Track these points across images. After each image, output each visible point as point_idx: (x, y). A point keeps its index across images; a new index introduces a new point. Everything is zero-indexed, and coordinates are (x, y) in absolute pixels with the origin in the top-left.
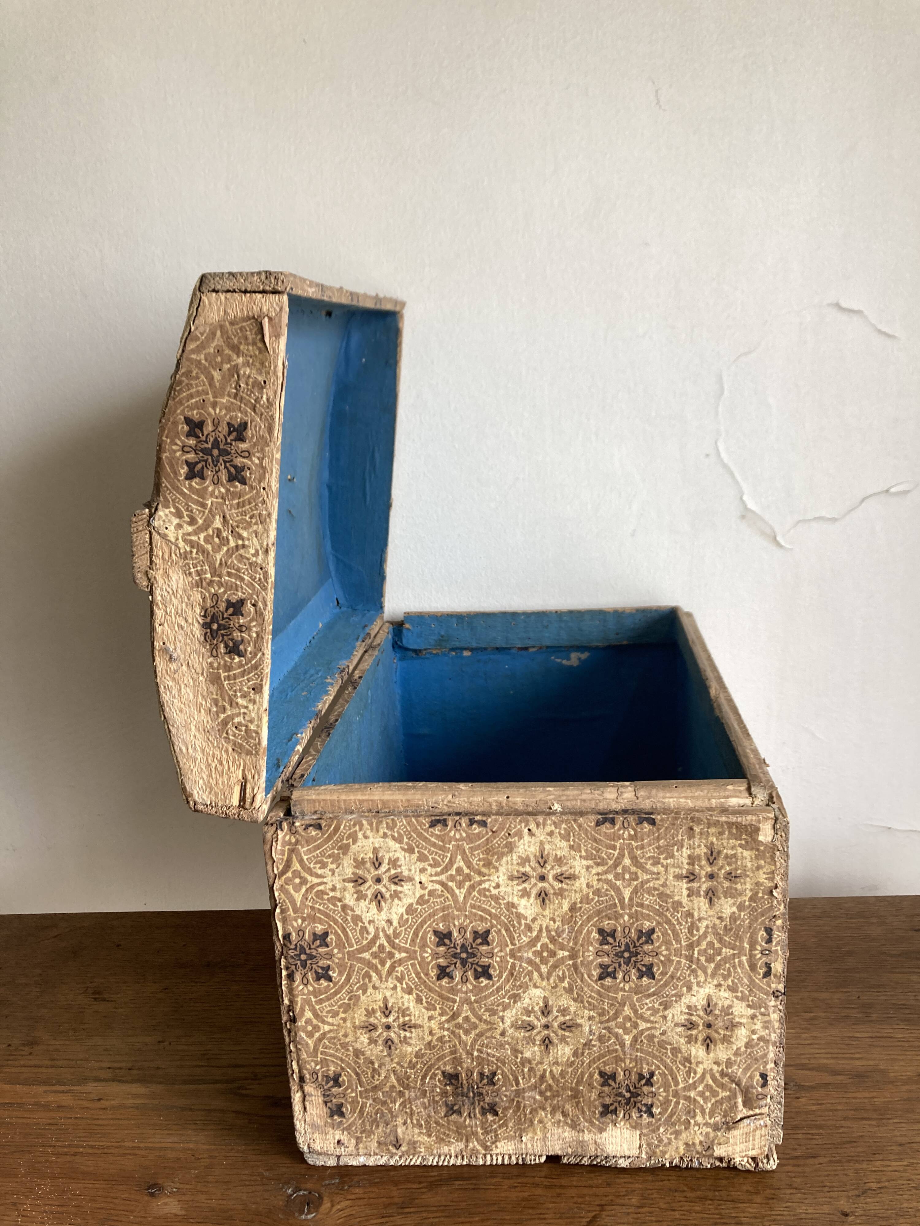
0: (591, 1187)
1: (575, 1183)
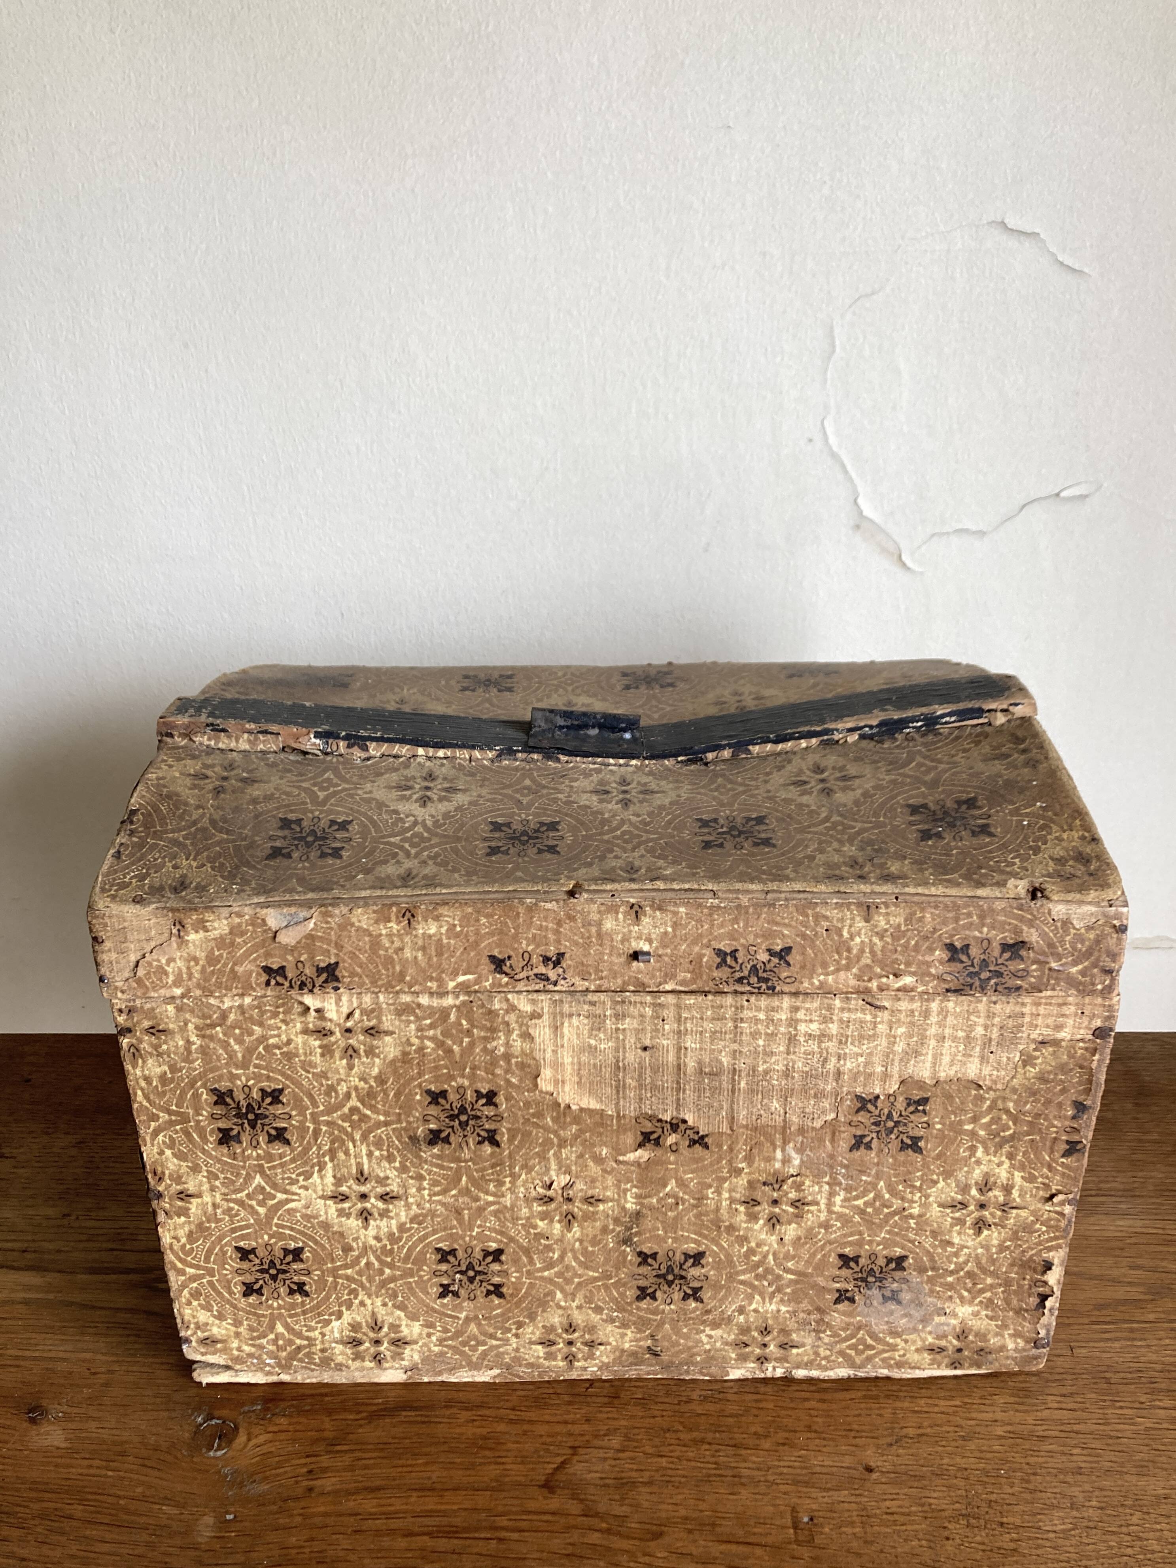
1: (547, 1418)
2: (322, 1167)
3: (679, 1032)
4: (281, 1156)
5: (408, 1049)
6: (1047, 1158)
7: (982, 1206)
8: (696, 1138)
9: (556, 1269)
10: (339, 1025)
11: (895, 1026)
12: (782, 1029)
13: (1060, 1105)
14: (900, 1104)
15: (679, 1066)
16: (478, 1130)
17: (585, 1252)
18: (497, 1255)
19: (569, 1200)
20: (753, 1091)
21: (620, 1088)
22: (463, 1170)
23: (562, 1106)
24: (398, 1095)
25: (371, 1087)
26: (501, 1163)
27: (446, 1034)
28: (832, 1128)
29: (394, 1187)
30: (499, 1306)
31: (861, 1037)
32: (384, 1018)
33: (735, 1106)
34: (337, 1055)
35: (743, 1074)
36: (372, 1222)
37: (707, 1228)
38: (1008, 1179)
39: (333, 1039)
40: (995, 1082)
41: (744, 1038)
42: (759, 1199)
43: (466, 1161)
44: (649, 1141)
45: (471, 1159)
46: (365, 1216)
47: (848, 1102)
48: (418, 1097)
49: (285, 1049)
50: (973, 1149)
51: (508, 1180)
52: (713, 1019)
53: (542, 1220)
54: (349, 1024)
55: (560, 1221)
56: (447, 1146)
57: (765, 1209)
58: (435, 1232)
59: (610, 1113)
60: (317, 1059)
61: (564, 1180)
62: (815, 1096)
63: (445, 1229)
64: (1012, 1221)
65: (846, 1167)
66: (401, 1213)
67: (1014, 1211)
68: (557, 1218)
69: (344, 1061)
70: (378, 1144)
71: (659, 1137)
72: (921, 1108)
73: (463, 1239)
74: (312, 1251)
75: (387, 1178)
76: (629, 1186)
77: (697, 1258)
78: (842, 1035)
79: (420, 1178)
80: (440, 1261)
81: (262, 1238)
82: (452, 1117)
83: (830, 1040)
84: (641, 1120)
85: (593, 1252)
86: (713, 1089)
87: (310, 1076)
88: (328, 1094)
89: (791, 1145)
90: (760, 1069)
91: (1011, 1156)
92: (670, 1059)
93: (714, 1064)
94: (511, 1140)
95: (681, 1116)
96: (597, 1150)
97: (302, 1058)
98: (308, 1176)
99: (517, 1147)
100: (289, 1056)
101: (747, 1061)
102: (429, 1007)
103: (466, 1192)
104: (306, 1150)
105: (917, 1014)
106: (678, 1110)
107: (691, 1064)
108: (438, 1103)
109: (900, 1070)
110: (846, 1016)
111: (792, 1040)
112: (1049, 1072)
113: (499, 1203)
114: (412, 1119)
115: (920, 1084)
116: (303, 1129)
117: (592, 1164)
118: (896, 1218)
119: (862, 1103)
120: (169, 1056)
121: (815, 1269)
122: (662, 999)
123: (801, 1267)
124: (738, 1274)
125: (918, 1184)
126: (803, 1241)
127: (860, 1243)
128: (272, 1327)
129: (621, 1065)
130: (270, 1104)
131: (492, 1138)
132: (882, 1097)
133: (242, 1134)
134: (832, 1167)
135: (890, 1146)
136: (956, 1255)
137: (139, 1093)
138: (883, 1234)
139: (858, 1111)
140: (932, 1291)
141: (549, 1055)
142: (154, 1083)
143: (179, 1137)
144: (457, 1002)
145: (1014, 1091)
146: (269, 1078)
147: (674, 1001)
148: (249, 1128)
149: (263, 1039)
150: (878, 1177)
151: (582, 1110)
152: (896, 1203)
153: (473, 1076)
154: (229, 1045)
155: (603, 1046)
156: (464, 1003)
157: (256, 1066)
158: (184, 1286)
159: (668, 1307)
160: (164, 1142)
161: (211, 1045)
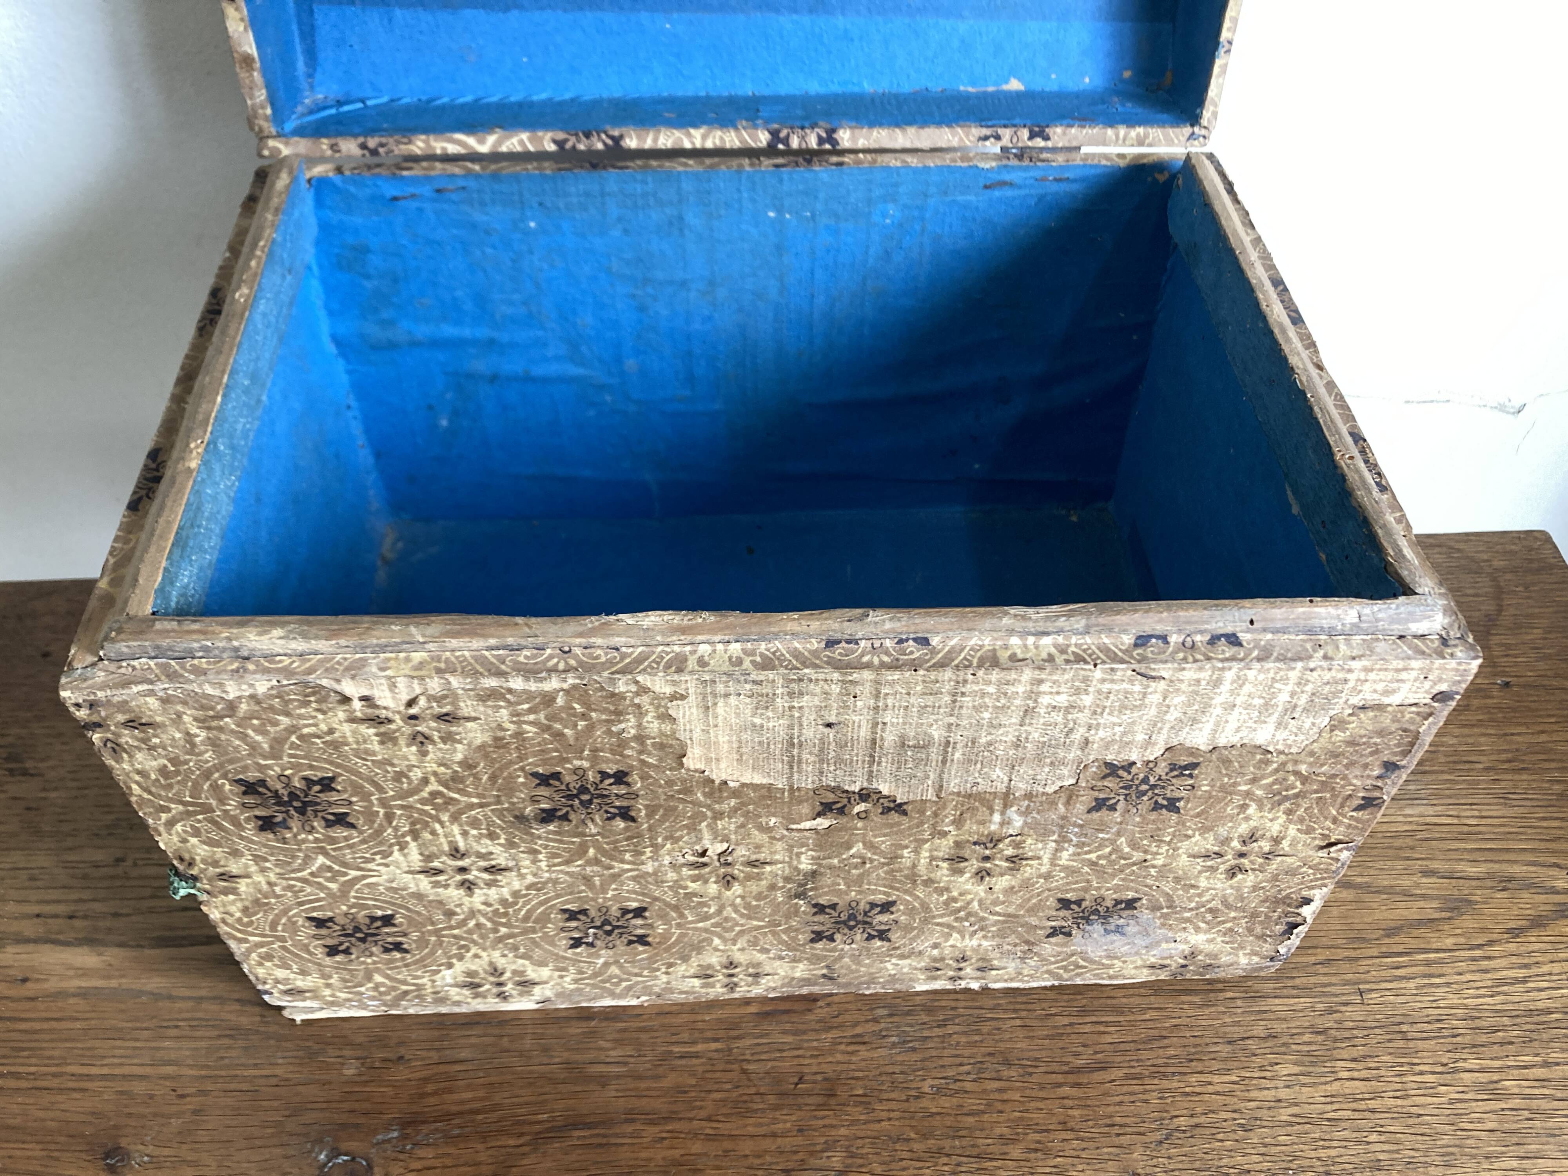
2: (403, 847)
3: (876, 708)
4: (346, 839)
5: (500, 734)
6: (1334, 813)
7: (1242, 855)
8: (892, 805)
9: (713, 921)
10: (399, 712)
11: (1172, 695)
12: (1018, 702)
13: (1366, 766)
14: (1162, 769)
15: (874, 741)
16: (606, 808)
17: (748, 906)
18: (639, 912)
19: (728, 864)
20: (970, 761)
21: (793, 763)
22: (590, 844)
23: (717, 782)
24: (493, 778)
25: (456, 772)
26: (640, 836)
27: (551, 718)
28: (1070, 794)
29: (501, 860)
30: (644, 952)
31: (1123, 707)
32: (462, 704)
33: (945, 776)
34: (402, 742)
35: (958, 746)
36: (477, 891)
37: (900, 882)
38: (1280, 832)
39: (393, 727)
40: (1288, 747)
41: (964, 711)
42: (966, 856)
43: (592, 835)
44: (831, 810)
45: (599, 834)
46: (469, 886)
47: (1093, 769)
48: (521, 780)
49: (328, 738)
50: (1243, 807)
51: (648, 850)
52: (925, 694)
53: (694, 881)
54: (413, 711)
55: (716, 882)
56: (566, 823)
57: (974, 864)
58: (558, 896)
59: (780, 786)
60: (377, 747)
61: (721, 847)
62: (1052, 763)
63: (571, 893)
64: (1274, 866)
65: (1081, 826)
66: (511, 883)
67: (1279, 858)
68: (713, 879)
69: (414, 749)
70: (475, 823)
71: (845, 806)
72: (1187, 772)
73: (594, 900)
74: (404, 917)
75: (491, 853)
76: (803, 850)
77: (886, 907)
78: (1098, 706)
79: (534, 852)
80: (568, 920)
81: (339, 908)
82: (570, 797)
83: (1080, 711)
84: (822, 791)
85: (758, 906)
86: (917, 762)
87: (369, 763)
88: (397, 780)
89: (1014, 808)
90: (983, 740)
91: (1289, 812)
92: (862, 734)
93: (920, 737)
94: (650, 816)
95: (875, 786)
96: (763, 820)
97: (355, 746)
98: (386, 855)
99: (659, 820)
100: (336, 745)
101: (965, 733)
102: (524, 691)
103: (596, 862)
104: (379, 832)
105: (1203, 683)
106: (869, 780)
107: (890, 738)
108: (549, 785)
109: (1169, 737)
110: (1106, 687)
111: (1029, 711)
112: (1362, 736)
113: (637, 870)
114: (515, 800)
115: (1193, 751)
116: (371, 816)
117: (756, 833)
118: (1135, 868)
119: (1111, 770)
120: (165, 749)
121: (1028, 911)
122: (855, 676)
123: (1011, 910)
124: (934, 917)
125: (1168, 839)
126: (1017, 889)
127: (1086, 890)
128: (369, 979)
129: (796, 741)
130: (320, 792)
131: (625, 814)
132: (1139, 765)
133: (289, 820)
134: (1062, 827)
135: (1139, 807)
136: (1200, 895)
137: (134, 786)
138: (1115, 882)
139: (1104, 777)
140: (1163, 925)
141: (697, 734)
142: (153, 777)
143: (204, 826)
144: (565, 686)
145: (1312, 754)
146: (311, 767)
147: (872, 677)
148: (296, 815)
149: (292, 730)
150: (1119, 834)
151: (743, 785)
152: (1137, 856)
153: (594, 758)
154: (247, 735)
155: (771, 725)
156: (574, 687)
157: (291, 756)
158: (249, 951)
159: (847, 947)
160: (185, 831)
161: (223, 737)
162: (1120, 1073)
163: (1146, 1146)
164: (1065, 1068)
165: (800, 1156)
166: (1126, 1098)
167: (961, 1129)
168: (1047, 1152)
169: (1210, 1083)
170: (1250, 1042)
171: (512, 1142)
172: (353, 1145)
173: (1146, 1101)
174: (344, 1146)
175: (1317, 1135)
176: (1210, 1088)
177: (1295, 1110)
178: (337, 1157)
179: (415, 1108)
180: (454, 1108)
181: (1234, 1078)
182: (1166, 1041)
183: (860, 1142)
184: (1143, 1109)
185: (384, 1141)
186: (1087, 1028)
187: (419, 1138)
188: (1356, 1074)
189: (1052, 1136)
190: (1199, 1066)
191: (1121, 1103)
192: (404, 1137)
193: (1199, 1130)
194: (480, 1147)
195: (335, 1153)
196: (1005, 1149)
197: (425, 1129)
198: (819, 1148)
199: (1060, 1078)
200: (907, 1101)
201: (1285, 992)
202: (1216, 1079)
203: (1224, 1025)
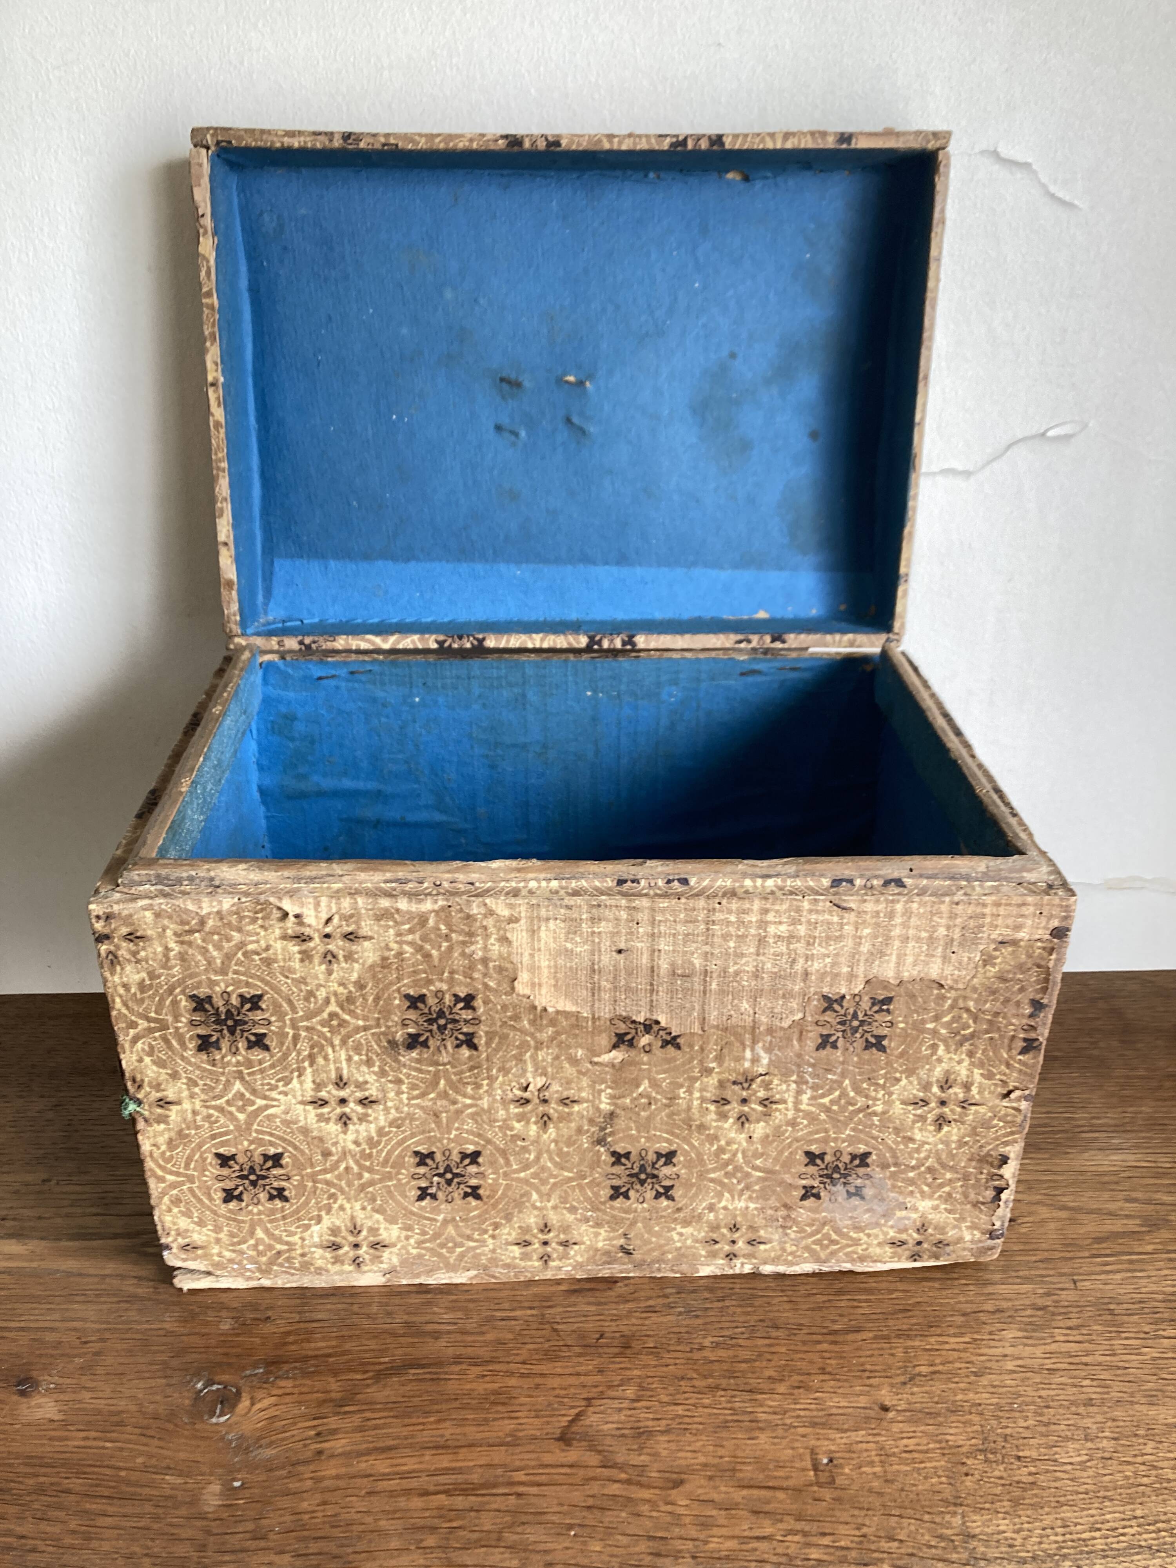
0: (578, 1374)
1: (559, 1370)
2: (301, 1072)
3: (653, 935)
4: (260, 1062)
5: (387, 954)
6: (1005, 1056)
7: (943, 1103)
8: (669, 1038)
9: (532, 1170)
10: (318, 930)
11: (861, 927)
12: (753, 931)
13: (1018, 1004)
14: (865, 1004)
15: (652, 967)
16: (456, 1034)
17: (560, 1153)
18: (474, 1157)
19: (545, 1101)
20: (723, 991)
21: (595, 990)
22: (442, 1074)
23: (539, 1008)
24: (377, 999)
25: (350, 992)
26: (478, 1066)
27: (424, 938)
28: (800, 1028)
29: (373, 1091)
30: (476, 1208)
31: (828, 938)
32: (363, 924)
33: (706, 1007)
34: (316, 960)
35: (714, 975)
36: (351, 1127)
37: (679, 1127)
38: (968, 1077)
39: (311, 944)
40: (956, 981)
41: (716, 940)
42: (729, 1099)
43: (444, 1064)
44: (623, 1042)
45: (449, 1063)
46: (344, 1120)
47: (815, 1003)
48: (397, 1002)
49: (264, 955)
50: (934, 1047)
51: (485, 1082)
52: (687, 922)
53: (519, 1121)
54: (328, 930)
55: (536, 1123)
56: (425, 1050)
57: (735, 1108)
58: (413, 1135)
59: (585, 1015)
60: (297, 965)
61: (540, 1081)
62: (784, 996)
63: (423, 1132)
64: (971, 1117)
65: (812, 1066)
66: (379, 1116)
67: (973, 1108)
68: (533, 1119)
69: (323, 967)
70: (357, 1049)
71: (633, 1038)
72: (885, 1007)
73: (440, 1140)
74: (292, 1156)
75: (366, 1082)
76: (603, 1086)
77: (669, 1157)
78: (810, 936)
79: (399, 1082)
80: (419, 1164)
81: (242, 1144)
82: (430, 1021)
83: (798, 941)
84: (616, 1022)
85: (568, 1152)
86: (685, 991)
87: (289, 981)
88: (307, 999)
89: (760, 1045)
90: (731, 970)
91: (971, 1054)
92: (644, 961)
93: (686, 965)
94: (488, 1044)
95: (654, 1017)
96: (572, 1051)
97: (282, 964)
98: (287, 1081)
99: (494, 1049)
100: (268, 962)
101: (718, 962)
102: (409, 912)
103: (444, 1095)
104: (286, 1056)
105: (882, 915)
106: (651, 1011)
107: (664, 966)
108: (416, 1008)
109: (866, 970)
110: (813, 917)
111: (762, 941)
112: (1008, 972)
113: (476, 1105)
114: (390, 1024)
115: (885, 985)
116: (283, 1035)
117: (567, 1065)
118: (861, 1115)
119: (830, 1003)
120: (147, 962)
121: (782, 1166)
122: (637, 903)
123: (769, 1164)
124: (708, 1171)
125: (881, 1082)
126: (771, 1138)
127: (826, 1140)
128: (252, 1233)
129: (596, 967)
130: (249, 1010)
131: (470, 1042)
132: (848, 997)
133: (222, 1040)
134: (799, 1066)
135: (855, 1044)
136: (918, 1150)
137: (118, 1000)
138: (848, 1132)
139: (824, 1011)
140: (894, 1186)
141: (526, 959)
142: (133, 990)
143: (159, 1044)
144: (436, 907)
145: (975, 990)
146: (247, 984)
147: (648, 905)
148: (228, 1035)
149: (242, 945)
150: (843, 1075)
151: (558, 1012)
152: (861, 1102)
153: (451, 981)
154: (207, 951)
155: (578, 949)
156: (442, 908)
157: (236, 972)
158: (164, 1193)
159: (640, 1206)
160: (143, 1050)
161: (190, 951)
162: (871, 1335)
163: (892, 1386)
164: (825, 1331)
165: (600, 1389)
166: (876, 1352)
167: (735, 1372)
168: (808, 1389)
169: (947, 1343)
170: (981, 1314)
171: (358, 1377)
172: (225, 1378)
173: (892, 1355)
174: (217, 1378)
175: (1038, 1380)
176: (947, 1347)
177: (1020, 1362)
178: (212, 1385)
179: (279, 1352)
180: (310, 1353)
181: (967, 1339)
182: (910, 1313)
183: (650, 1380)
184: (891, 1360)
185: (251, 1375)
186: (843, 1304)
187: (280, 1373)
188: (1071, 1338)
189: (812, 1377)
190: (939, 1331)
191: (872, 1356)
192: (267, 1372)
193: (937, 1375)
194: (332, 1380)
195: (210, 1382)
196: (772, 1386)
197: (286, 1367)
198: (616, 1383)
199: (819, 1338)
200: (691, 1352)
201: (1010, 1280)
202: (952, 1340)
203: (960, 1302)
